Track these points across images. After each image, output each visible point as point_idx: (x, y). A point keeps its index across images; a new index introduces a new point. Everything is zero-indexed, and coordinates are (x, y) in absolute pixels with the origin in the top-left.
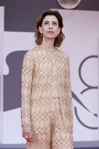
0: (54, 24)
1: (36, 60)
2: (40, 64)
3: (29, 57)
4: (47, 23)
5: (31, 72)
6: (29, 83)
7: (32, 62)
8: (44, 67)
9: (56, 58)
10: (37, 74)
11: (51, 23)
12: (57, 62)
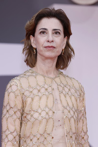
1: (27, 93)
2: (32, 99)
4: (44, 32)
5: (19, 114)
6: (15, 134)
7: (19, 98)
10: (29, 117)
11: (50, 32)
12: (62, 96)
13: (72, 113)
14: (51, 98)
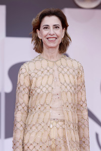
0: (56, 27)
1: (33, 74)
2: (37, 79)
3: (24, 70)
4: (47, 27)
5: (27, 90)
6: (23, 105)
7: (27, 78)
8: (42, 83)
9: (60, 69)
10: (34, 92)
12: (61, 75)
13: (68, 88)
14: (51, 77)
